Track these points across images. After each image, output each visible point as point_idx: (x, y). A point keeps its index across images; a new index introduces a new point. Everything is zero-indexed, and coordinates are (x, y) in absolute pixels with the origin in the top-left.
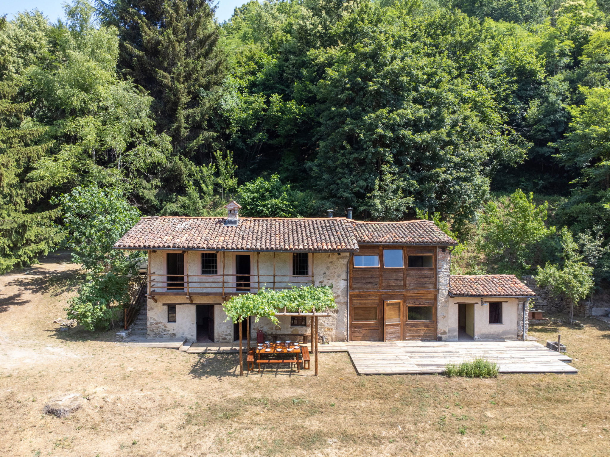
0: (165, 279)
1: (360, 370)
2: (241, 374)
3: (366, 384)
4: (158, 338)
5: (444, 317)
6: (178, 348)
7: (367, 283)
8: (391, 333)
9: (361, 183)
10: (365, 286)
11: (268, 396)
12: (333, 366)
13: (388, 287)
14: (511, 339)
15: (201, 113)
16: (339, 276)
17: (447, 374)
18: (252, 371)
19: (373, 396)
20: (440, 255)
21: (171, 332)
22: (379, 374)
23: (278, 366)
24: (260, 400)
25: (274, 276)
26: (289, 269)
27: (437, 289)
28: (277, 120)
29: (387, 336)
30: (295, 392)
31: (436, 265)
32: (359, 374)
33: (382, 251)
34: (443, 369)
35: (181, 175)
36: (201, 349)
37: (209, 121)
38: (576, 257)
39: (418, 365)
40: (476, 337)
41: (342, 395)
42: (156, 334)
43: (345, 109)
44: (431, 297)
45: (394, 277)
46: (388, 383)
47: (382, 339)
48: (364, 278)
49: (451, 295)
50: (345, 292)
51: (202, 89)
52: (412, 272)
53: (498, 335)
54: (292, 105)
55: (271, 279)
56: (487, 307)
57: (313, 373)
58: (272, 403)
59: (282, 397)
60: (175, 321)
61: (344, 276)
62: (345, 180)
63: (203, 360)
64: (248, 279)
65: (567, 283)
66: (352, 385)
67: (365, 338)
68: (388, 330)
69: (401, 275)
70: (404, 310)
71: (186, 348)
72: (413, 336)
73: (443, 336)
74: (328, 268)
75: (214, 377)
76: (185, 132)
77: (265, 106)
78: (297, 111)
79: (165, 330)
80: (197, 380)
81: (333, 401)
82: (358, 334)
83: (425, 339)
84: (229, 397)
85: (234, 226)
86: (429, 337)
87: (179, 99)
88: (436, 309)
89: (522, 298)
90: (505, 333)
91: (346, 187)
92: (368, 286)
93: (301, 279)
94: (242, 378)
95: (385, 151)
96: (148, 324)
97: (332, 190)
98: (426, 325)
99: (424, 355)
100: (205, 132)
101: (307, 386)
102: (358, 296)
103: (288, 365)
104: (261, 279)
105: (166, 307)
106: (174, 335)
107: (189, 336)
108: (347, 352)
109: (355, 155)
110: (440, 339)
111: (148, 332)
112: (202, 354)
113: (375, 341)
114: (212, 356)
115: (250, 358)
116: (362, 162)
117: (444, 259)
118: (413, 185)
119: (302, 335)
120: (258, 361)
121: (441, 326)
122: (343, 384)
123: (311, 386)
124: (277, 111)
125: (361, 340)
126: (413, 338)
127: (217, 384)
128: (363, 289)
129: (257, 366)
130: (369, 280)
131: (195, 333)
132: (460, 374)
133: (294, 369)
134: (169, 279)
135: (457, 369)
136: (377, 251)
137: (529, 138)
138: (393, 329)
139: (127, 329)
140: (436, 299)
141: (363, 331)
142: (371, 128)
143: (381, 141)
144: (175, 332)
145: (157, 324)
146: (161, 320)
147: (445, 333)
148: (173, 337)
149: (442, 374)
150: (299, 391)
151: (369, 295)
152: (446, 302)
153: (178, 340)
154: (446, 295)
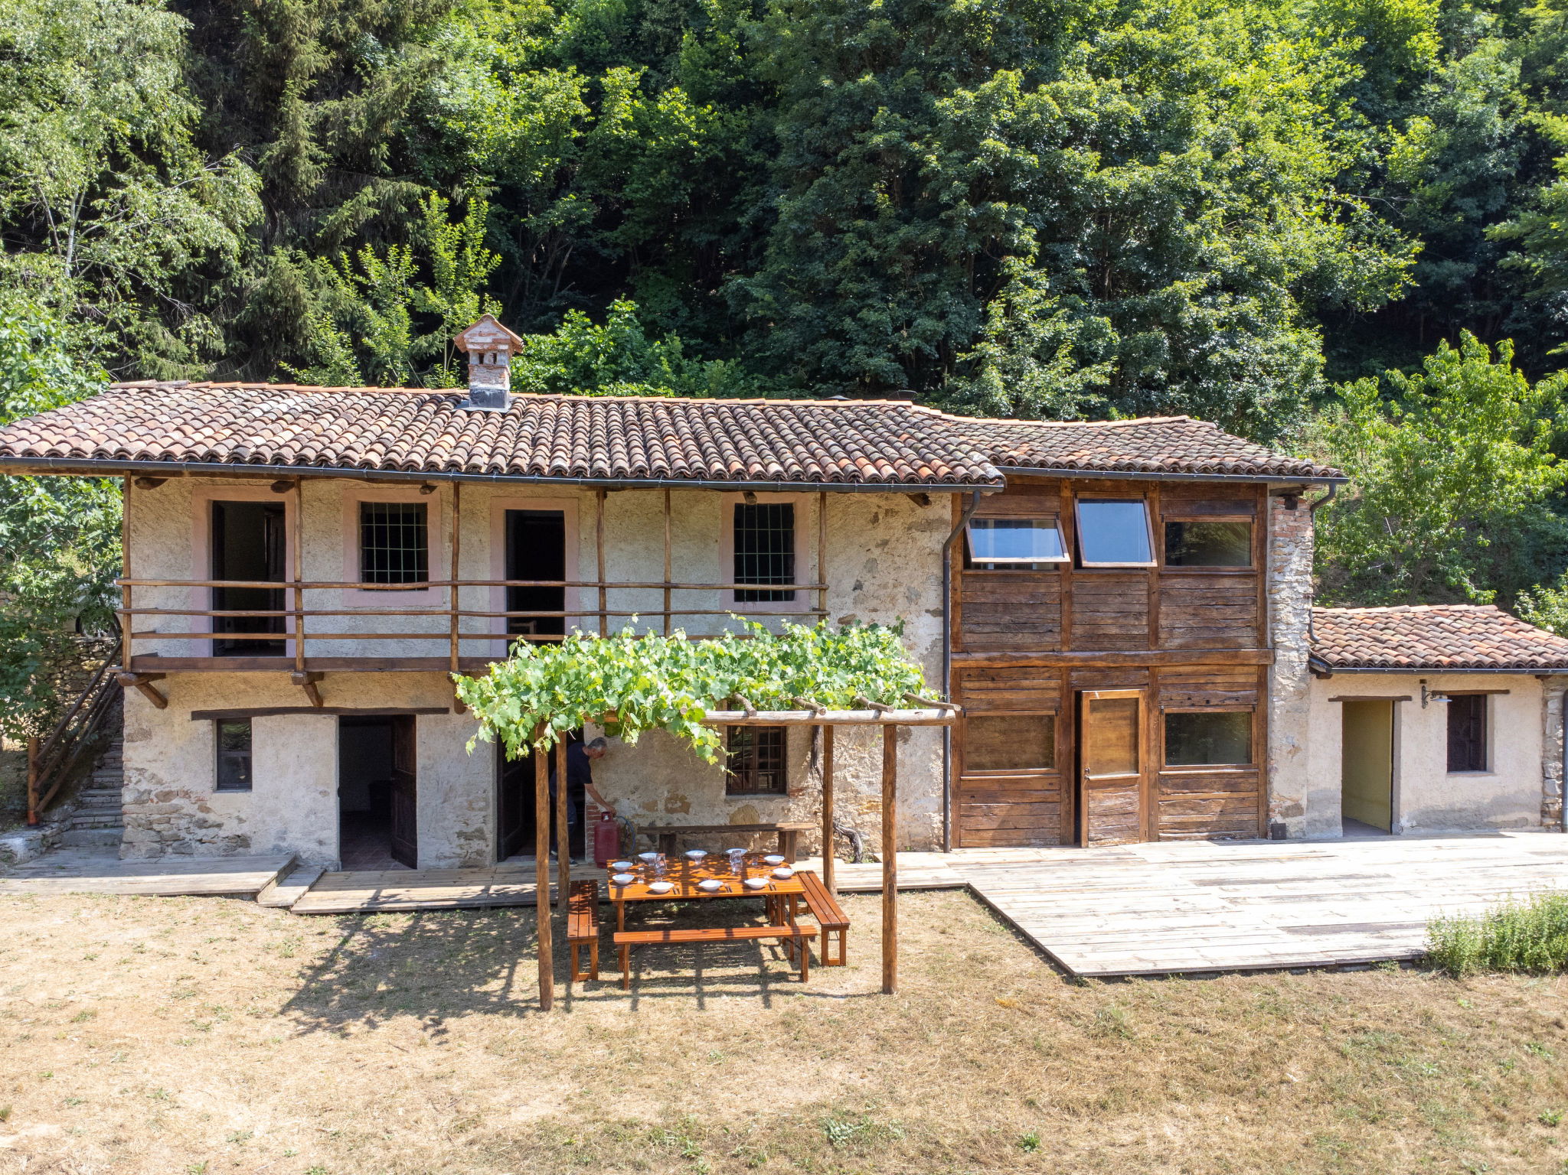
0: (202, 600)
1: (1076, 966)
2: (545, 1003)
3: (1128, 1018)
4: (170, 858)
5: (1295, 749)
6: (253, 896)
7: (1019, 626)
8: (1105, 814)
10: (1010, 638)
11: (692, 1108)
12: (938, 948)
13: (1095, 639)
14: (1520, 825)
15: (371, 115)
16: (912, 597)
18: (593, 983)
20: (1281, 520)
21: (231, 828)
22: (1161, 976)
23: (700, 954)
24: (655, 1136)
25: (668, 587)
26: (715, 568)
27: (1266, 646)
29: (1091, 825)
30: (819, 1079)
31: (1263, 558)
32: (1070, 977)
33: (1069, 504)
34: (1419, 942)
35: (299, 314)
36: (356, 898)
37: (397, 144)
39: (1292, 930)
40: (1404, 821)
41: (1045, 1087)
42: (162, 840)
43: (868, 78)
44: (1244, 676)
45: (1115, 603)
47: (1075, 839)
48: (1007, 607)
49: (1319, 667)
50: (936, 661)
51: (371, 40)
52: (1178, 583)
53: (1478, 812)
54: (674, 102)
55: (655, 600)
56: (1439, 710)
57: (870, 976)
58: (720, 1146)
59: (766, 1111)
60: (246, 784)
61: (932, 597)
62: (873, 317)
63: (358, 942)
64: (555, 598)
66: (1067, 1034)
67: (1007, 836)
68: (1095, 802)
69: (1140, 591)
70: (1151, 727)
71: (289, 893)
72: (1183, 826)
73: (1292, 823)
74: (871, 565)
75: (408, 1022)
76: (309, 174)
77: (583, 110)
78: (689, 122)
79: (202, 824)
80: (323, 1038)
81: (1019, 1119)
82: (984, 823)
83: (1224, 833)
84: (493, 1124)
85: (496, 411)
86: (1240, 826)
87: (290, 52)
88: (1265, 721)
89: (1561, 675)
90: (1503, 804)
91: (877, 339)
92: (1019, 639)
94: (549, 1018)
95: (1012, 214)
96: (128, 796)
98: (1230, 784)
99: (1286, 890)
100: (380, 181)
101: (865, 1044)
102: (984, 673)
103: (749, 952)
104: (616, 600)
105: (205, 727)
106: (242, 841)
107: (306, 847)
108: (969, 889)
110: (1279, 834)
111: (129, 833)
112: (353, 919)
113: (1048, 845)
114: (399, 924)
115: (581, 927)
117: (1293, 535)
118: (1100, 333)
119: (769, 829)
120: (619, 937)
121: (1284, 786)
122: (1027, 1028)
123: (883, 1044)
124: (626, 125)
125: (994, 843)
126: (1183, 830)
127: (427, 1058)
128: (1000, 647)
129: (612, 956)
130: (1024, 615)
131: (331, 832)
133: (774, 967)
134: (221, 598)
136: (1053, 503)
138: (1112, 800)
139: (38, 825)
140: (1262, 683)
141: (1000, 808)
142: (965, 137)
143: (999, 181)
144: (244, 829)
145: (166, 796)
146: (186, 782)
147: (1296, 809)
148: (237, 851)
149: (1416, 962)
150: (837, 1071)
151: (1026, 670)
152: (1302, 694)
153: (255, 864)
154: (1301, 669)
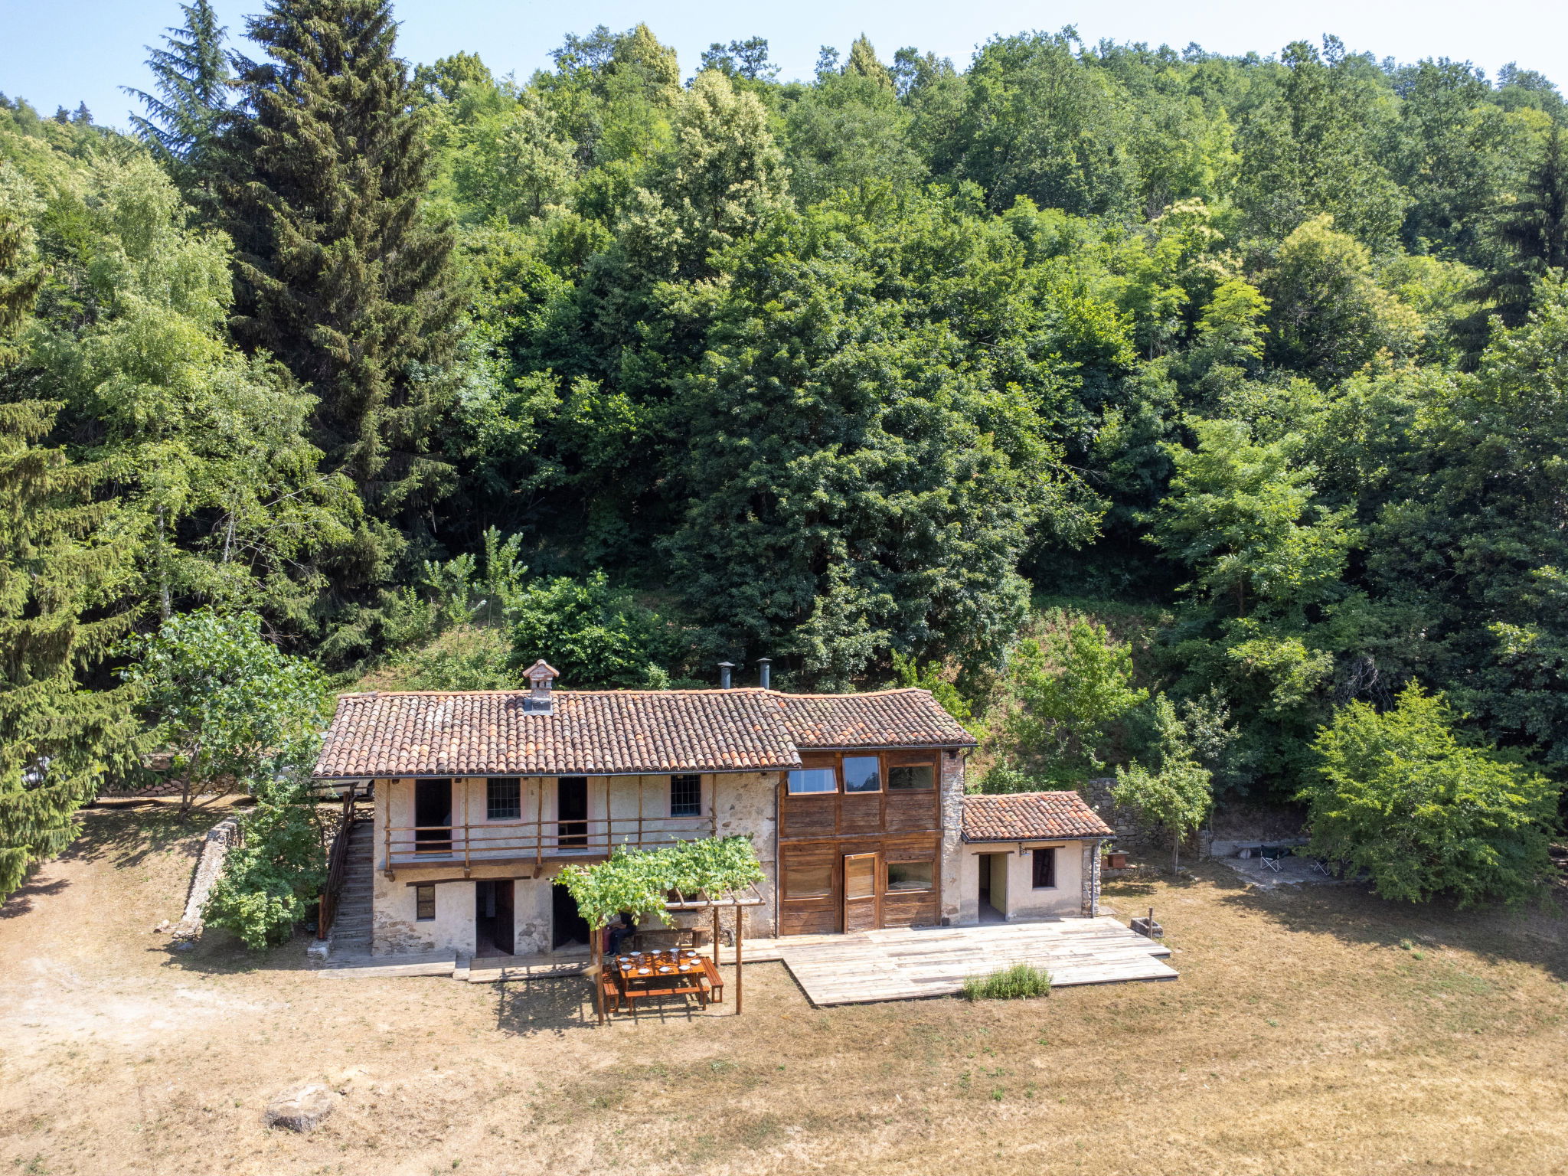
0: (411, 836)
1: (817, 1000)
2: (601, 1022)
3: (831, 1023)
4: (396, 955)
5: (954, 880)
6: (450, 975)
7: (813, 823)
8: (858, 916)
9: (782, 597)
10: (810, 830)
11: (663, 1059)
12: (762, 993)
13: (853, 828)
14: (1070, 914)
15: (417, 420)
16: (760, 812)
17: (964, 995)
18: (617, 1014)
19: (846, 1046)
20: (947, 764)
21: (425, 939)
22: (850, 1004)
23: (661, 1001)
24: (651, 1069)
25: (640, 820)
26: (661, 802)
27: (940, 828)
28: (586, 434)
29: (849, 922)
30: (709, 1049)
31: (939, 783)
32: (814, 1006)
33: (840, 761)
34: (960, 986)
35: (372, 562)
36: (495, 974)
37: (432, 435)
38: (1184, 751)
39: (916, 981)
40: (1010, 914)
41: (792, 1049)
42: (392, 945)
43: (745, 441)
44: (929, 844)
45: (863, 809)
46: (869, 1019)
47: (841, 929)
48: (808, 814)
49: (965, 839)
50: (771, 843)
51: (415, 363)
52: (895, 798)
53: (1049, 908)
54: (619, 402)
55: (635, 826)
56: (1029, 857)
57: (729, 1007)
58: (674, 1072)
59: (690, 1060)
60: (433, 917)
61: (769, 811)
62: (748, 590)
63: (508, 997)
64: (583, 828)
65: (1166, 804)
66: (806, 1028)
67: (809, 929)
68: (851, 911)
69: (876, 804)
70: (881, 870)
71: (464, 972)
72: (897, 921)
73: (953, 917)
74: (739, 797)
75: (547, 1032)
77: (558, 402)
79: (411, 937)
80: (517, 1039)
81: (780, 1060)
82: (796, 922)
83: (919, 923)
84: (594, 1068)
85: (547, 714)
86: (927, 919)
88: (939, 866)
89: (1090, 839)
90: (1061, 904)
91: (751, 602)
92: (814, 829)
93: (688, 822)
94: (604, 1028)
95: (831, 535)
96: (376, 925)
97: (719, 606)
98: (921, 898)
99: (922, 959)
100: (423, 460)
101: (727, 1036)
102: (795, 848)
103: (681, 998)
104: (616, 827)
105: (413, 889)
106: (431, 945)
107: (461, 947)
108: (782, 961)
109: (768, 539)
110: (945, 924)
111: (376, 943)
112: (500, 984)
113: (828, 933)
114: (521, 987)
115: (611, 990)
116: (781, 553)
117: (954, 772)
118: (885, 603)
119: (688, 930)
120: (628, 994)
121: (949, 899)
122: (791, 1027)
123: (734, 1035)
125: (801, 933)
126: (897, 923)
127: (561, 1046)
128: (804, 834)
129: (624, 1001)
130: (815, 818)
131: (473, 940)
132: (988, 994)
133: (693, 1004)
134: (420, 835)
135: (984, 984)
136: (831, 760)
137: (1103, 490)
138: (861, 909)
139: (324, 939)
140: (938, 846)
141: (804, 915)
142: (804, 487)
143: (822, 516)
144: (432, 939)
145: (394, 924)
146: (403, 917)
147: (954, 910)
148: (428, 952)
149: (958, 995)
150: (716, 1046)
151: (817, 845)
152: (957, 852)
153: (442, 957)
154: (957, 839)
